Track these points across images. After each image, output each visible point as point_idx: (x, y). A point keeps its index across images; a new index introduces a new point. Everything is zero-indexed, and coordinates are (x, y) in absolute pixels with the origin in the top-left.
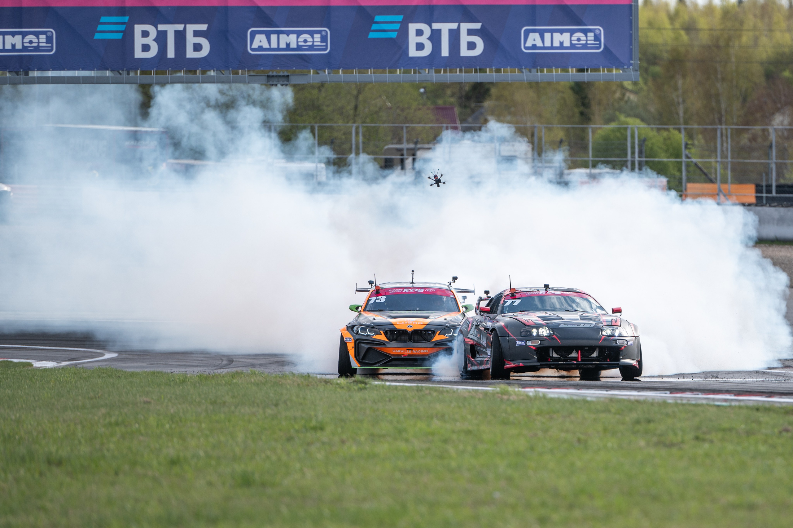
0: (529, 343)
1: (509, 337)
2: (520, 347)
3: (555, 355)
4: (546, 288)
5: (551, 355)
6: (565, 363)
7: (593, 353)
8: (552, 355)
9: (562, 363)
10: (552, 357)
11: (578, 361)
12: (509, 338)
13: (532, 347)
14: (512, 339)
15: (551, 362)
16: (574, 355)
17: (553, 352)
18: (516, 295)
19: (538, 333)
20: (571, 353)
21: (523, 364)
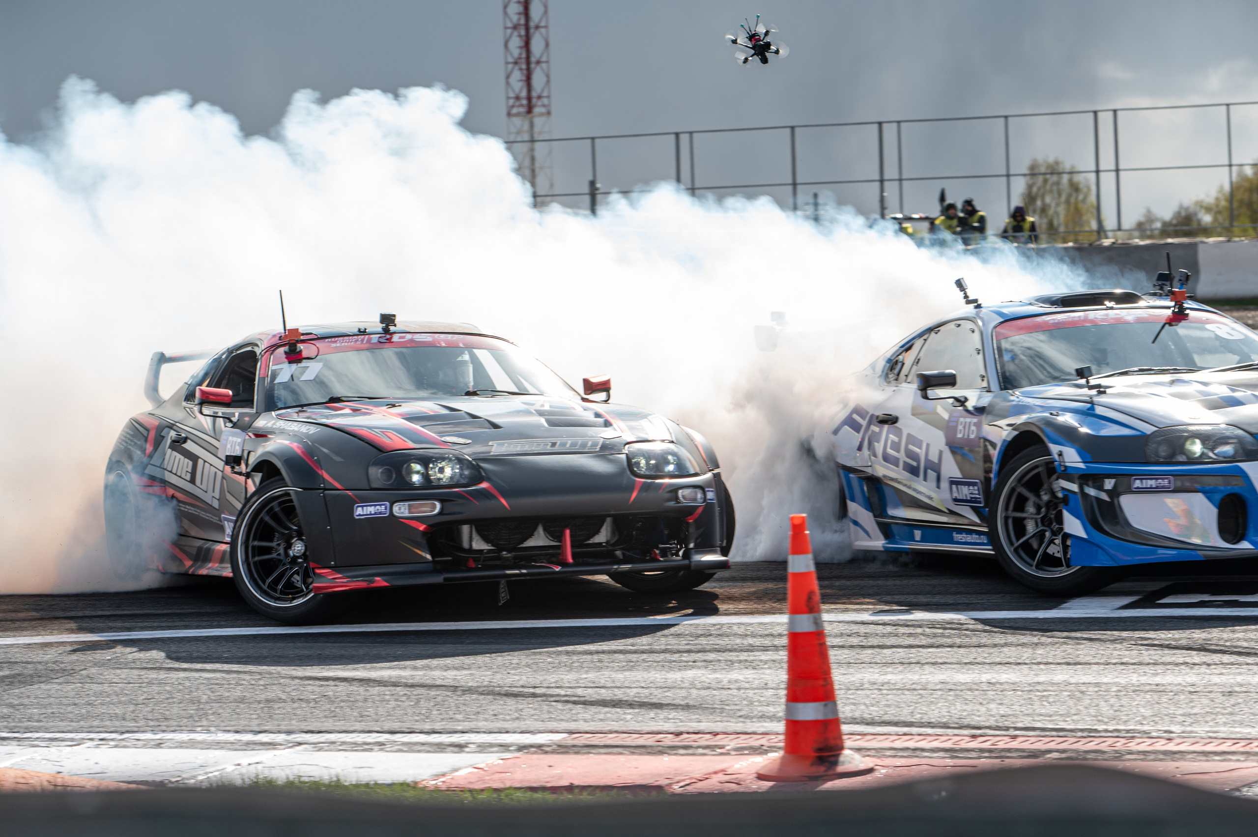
0: (401, 510)
1: (325, 489)
2: (370, 521)
3: (479, 544)
4: (387, 326)
5: (466, 545)
6: (524, 571)
7: (597, 532)
8: (471, 546)
9: (517, 572)
10: (470, 550)
11: (564, 564)
12: (327, 492)
13: (413, 524)
14: (338, 495)
15: (477, 569)
16: (539, 539)
17: (474, 534)
18: (301, 346)
19: (426, 477)
20: (530, 535)
21: (385, 581)
